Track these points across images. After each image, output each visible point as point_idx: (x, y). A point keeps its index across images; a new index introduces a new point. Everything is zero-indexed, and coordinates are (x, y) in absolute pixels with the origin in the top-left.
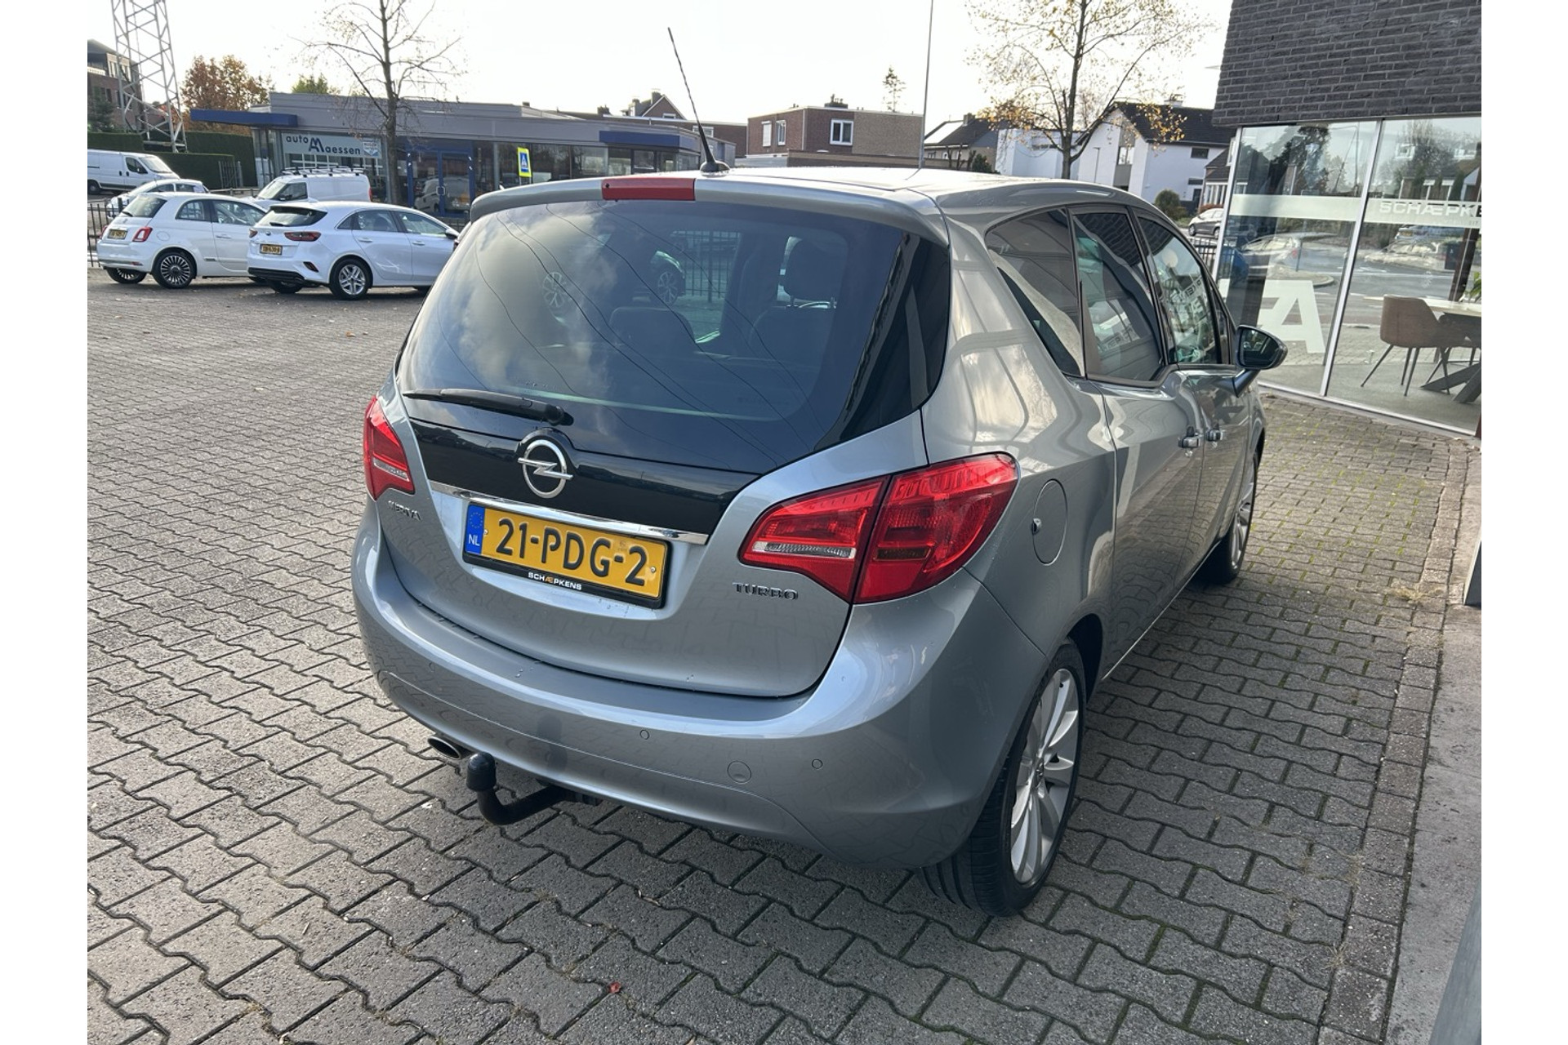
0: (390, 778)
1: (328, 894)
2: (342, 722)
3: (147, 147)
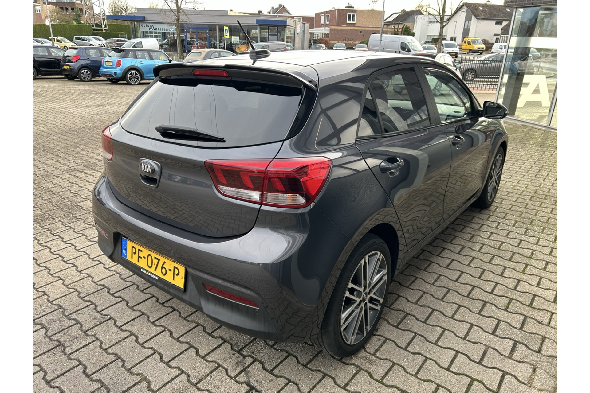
0: (96, 306)
1: (47, 370)
2: (86, 276)
3: (94, 30)
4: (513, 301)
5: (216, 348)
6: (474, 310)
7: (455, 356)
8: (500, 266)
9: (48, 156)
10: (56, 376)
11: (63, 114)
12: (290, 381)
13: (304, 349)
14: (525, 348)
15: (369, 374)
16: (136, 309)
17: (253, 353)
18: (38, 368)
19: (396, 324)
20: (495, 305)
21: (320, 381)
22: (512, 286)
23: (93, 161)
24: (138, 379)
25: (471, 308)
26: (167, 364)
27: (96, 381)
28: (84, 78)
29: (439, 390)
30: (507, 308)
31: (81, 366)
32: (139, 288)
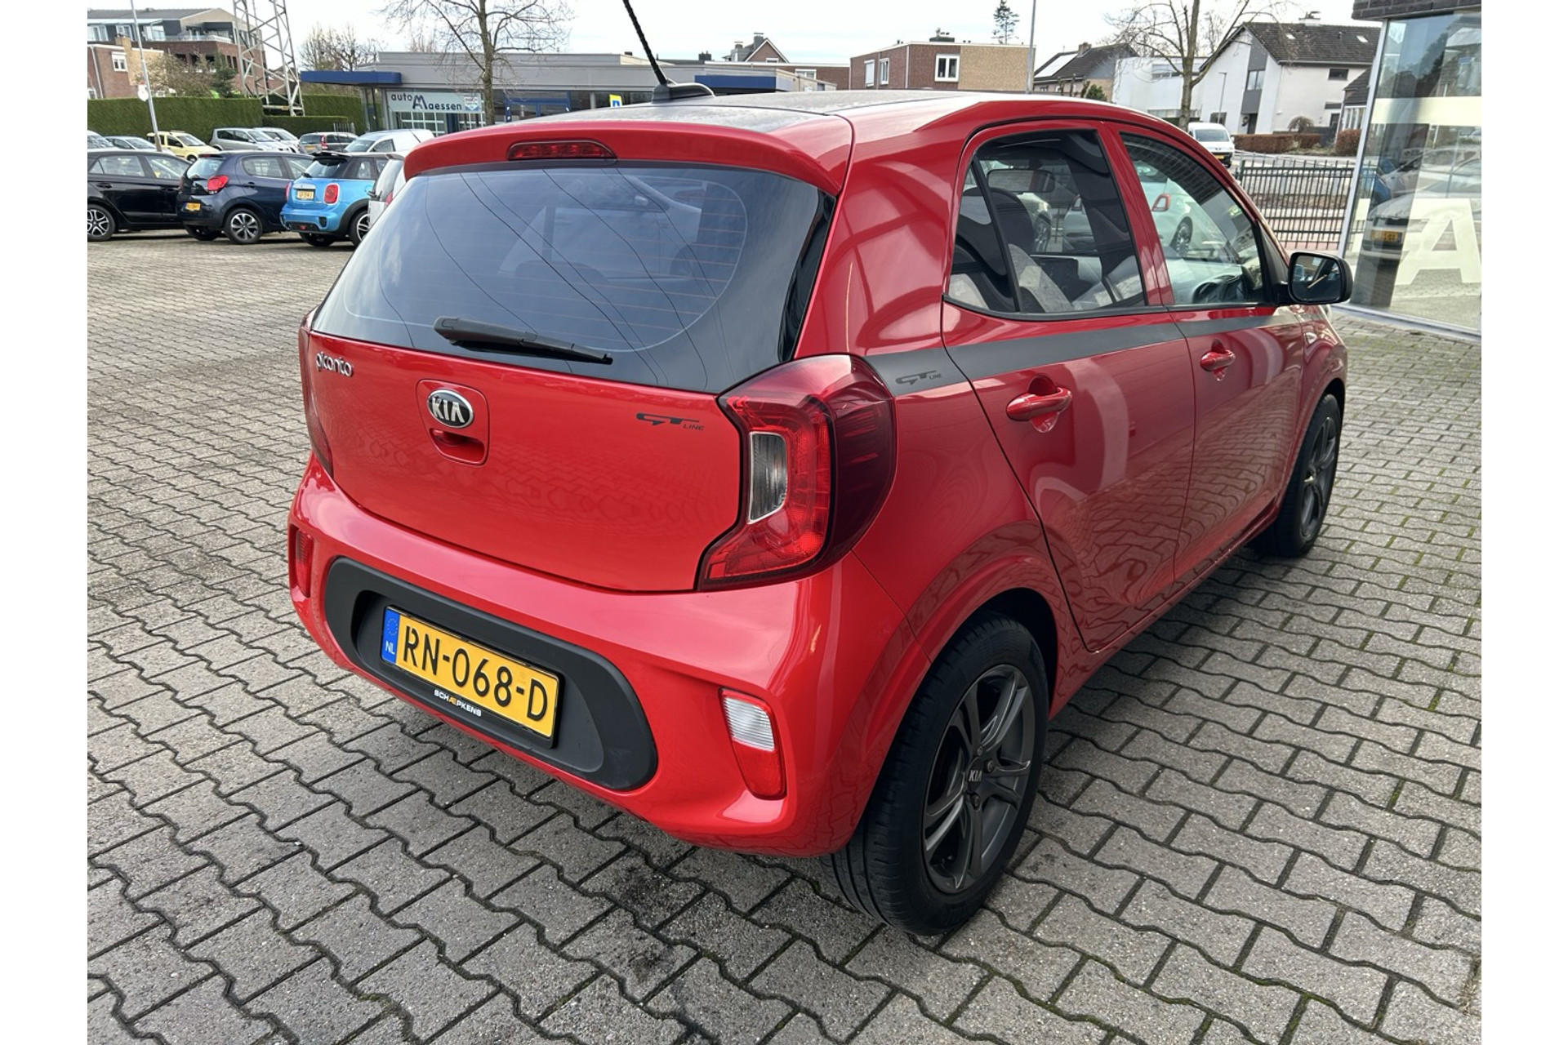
3: (266, 111)
4: (1408, 785)
5: (591, 924)
6: (1300, 811)
7: (1255, 935)
8: (1366, 695)
9: (141, 432)
10: (149, 1005)
11: (182, 326)
12: (796, 1009)
13: (835, 922)
14: (1447, 910)
15: (1017, 984)
16: (372, 824)
17: (694, 934)
18: (99, 986)
19: (1086, 852)
20: (1357, 797)
21: (881, 1006)
22: (1402, 745)
23: (261, 442)
24: (377, 1008)
25: (1292, 806)
26: (457, 967)
27: (260, 1016)
28: (242, 234)
29: (1213, 1027)
30: (1394, 804)
31: (219, 979)
32: (382, 767)
